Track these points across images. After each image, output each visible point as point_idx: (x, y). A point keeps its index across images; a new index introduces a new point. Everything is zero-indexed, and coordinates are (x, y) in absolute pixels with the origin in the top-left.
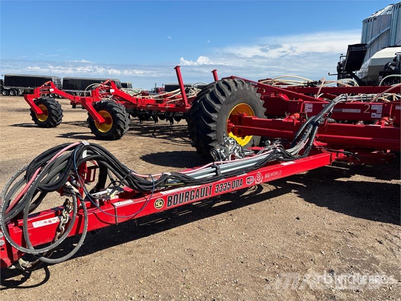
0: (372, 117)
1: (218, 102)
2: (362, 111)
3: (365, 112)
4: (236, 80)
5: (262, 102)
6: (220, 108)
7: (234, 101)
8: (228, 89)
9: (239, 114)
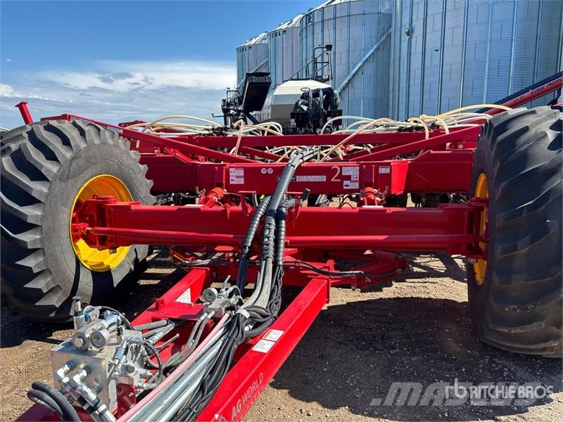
0: (345, 188)
1: (37, 175)
2: (329, 179)
3: (333, 180)
4: (79, 123)
5: (144, 168)
6: (45, 190)
7: (82, 170)
8: (63, 144)
9: (97, 199)
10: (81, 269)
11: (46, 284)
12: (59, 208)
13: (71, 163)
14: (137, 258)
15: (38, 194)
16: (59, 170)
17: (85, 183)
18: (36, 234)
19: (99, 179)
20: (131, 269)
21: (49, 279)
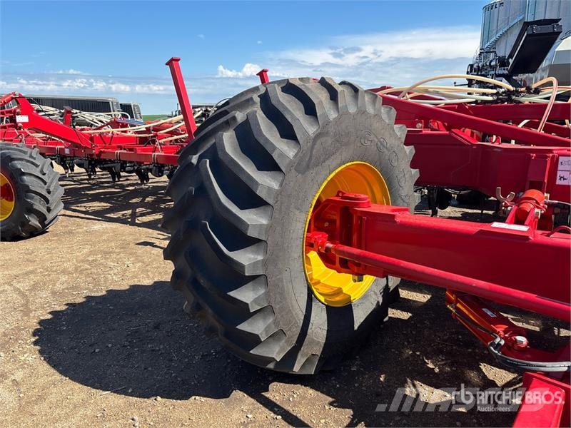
7: (328, 155)
8: (306, 113)
9: (343, 198)
10: (313, 304)
11: (266, 328)
12: (291, 215)
13: (314, 144)
14: (387, 285)
15: (265, 191)
16: (296, 155)
17: (330, 174)
18: (259, 254)
19: (348, 168)
20: (378, 302)
21: (271, 320)
